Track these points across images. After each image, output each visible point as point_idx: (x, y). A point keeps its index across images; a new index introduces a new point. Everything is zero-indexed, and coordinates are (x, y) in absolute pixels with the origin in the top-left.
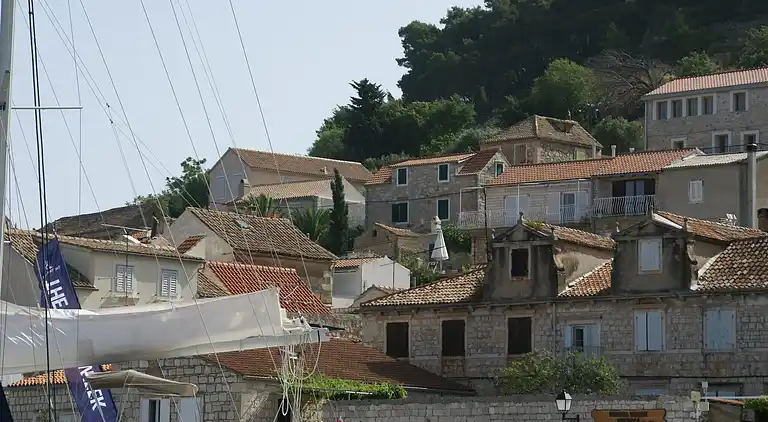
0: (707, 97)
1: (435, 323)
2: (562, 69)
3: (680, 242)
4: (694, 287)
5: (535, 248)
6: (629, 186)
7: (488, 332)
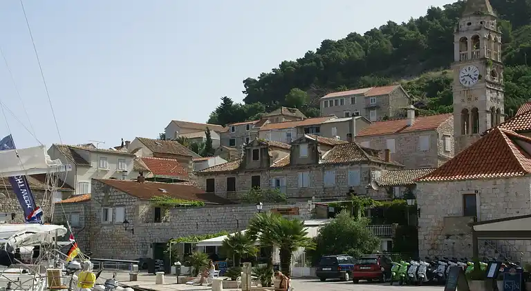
0: (342, 99)
1: (225, 178)
2: (296, 92)
3: (315, 145)
4: (320, 163)
5: (261, 149)
6: (310, 130)
7: (244, 181)
